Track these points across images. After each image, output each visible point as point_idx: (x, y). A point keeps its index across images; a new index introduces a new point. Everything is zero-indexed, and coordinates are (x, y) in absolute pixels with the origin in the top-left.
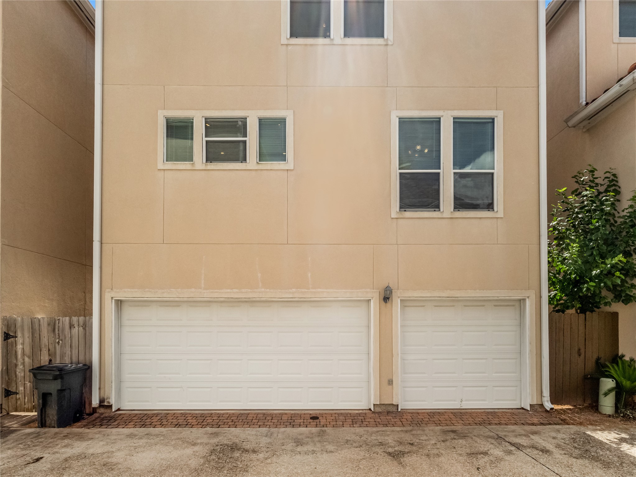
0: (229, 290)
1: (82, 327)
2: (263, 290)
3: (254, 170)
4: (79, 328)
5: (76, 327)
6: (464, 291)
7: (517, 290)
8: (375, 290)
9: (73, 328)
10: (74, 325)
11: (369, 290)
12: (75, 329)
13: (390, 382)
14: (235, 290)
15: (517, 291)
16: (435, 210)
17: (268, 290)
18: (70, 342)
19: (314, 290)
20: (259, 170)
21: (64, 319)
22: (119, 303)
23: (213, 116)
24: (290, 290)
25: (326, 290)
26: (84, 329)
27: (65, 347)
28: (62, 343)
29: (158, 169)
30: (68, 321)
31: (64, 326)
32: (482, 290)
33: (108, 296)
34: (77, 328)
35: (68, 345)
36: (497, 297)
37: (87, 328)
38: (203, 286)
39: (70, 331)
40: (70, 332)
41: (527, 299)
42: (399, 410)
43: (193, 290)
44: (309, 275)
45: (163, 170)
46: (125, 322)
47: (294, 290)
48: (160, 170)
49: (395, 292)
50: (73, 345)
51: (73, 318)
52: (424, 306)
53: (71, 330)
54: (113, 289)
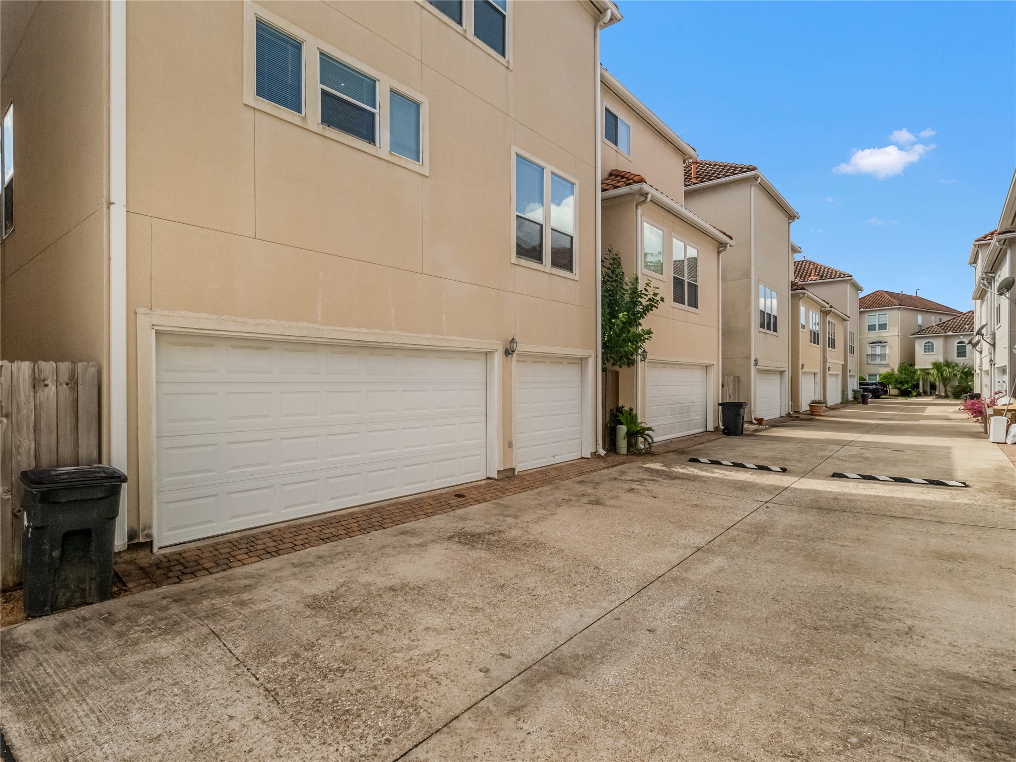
1: (67, 384)
2: (397, 332)
3: (385, 160)
4: (60, 388)
5: (50, 385)
8: (499, 342)
9: (40, 389)
10: (44, 380)
11: (494, 341)
12: (46, 389)
16: (538, 262)
17: (402, 333)
18: (33, 419)
19: (448, 337)
20: (391, 162)
21: (15, 365)
23: (332, 56)
25: (459, 339)
26: (72, 389)
27: (18, 431)
28: (8, 423)
29: (245, 104)
30: (27, 372)
31: (14, 382)
33: (144, 322)
34: (54, 387)
35: (28, 426)
37: (80, 387)
38: (320, 319)
39: (32, 394)
40: (34, 397)
41: (590, 358)
42: (516, 474)
43: (305, 324)
44: (444, 317)
45: (252, 107)
48: (248, 106)
50: (43, 425)
51: (42, 364)
53: (35, 392)
54: (153, 309)
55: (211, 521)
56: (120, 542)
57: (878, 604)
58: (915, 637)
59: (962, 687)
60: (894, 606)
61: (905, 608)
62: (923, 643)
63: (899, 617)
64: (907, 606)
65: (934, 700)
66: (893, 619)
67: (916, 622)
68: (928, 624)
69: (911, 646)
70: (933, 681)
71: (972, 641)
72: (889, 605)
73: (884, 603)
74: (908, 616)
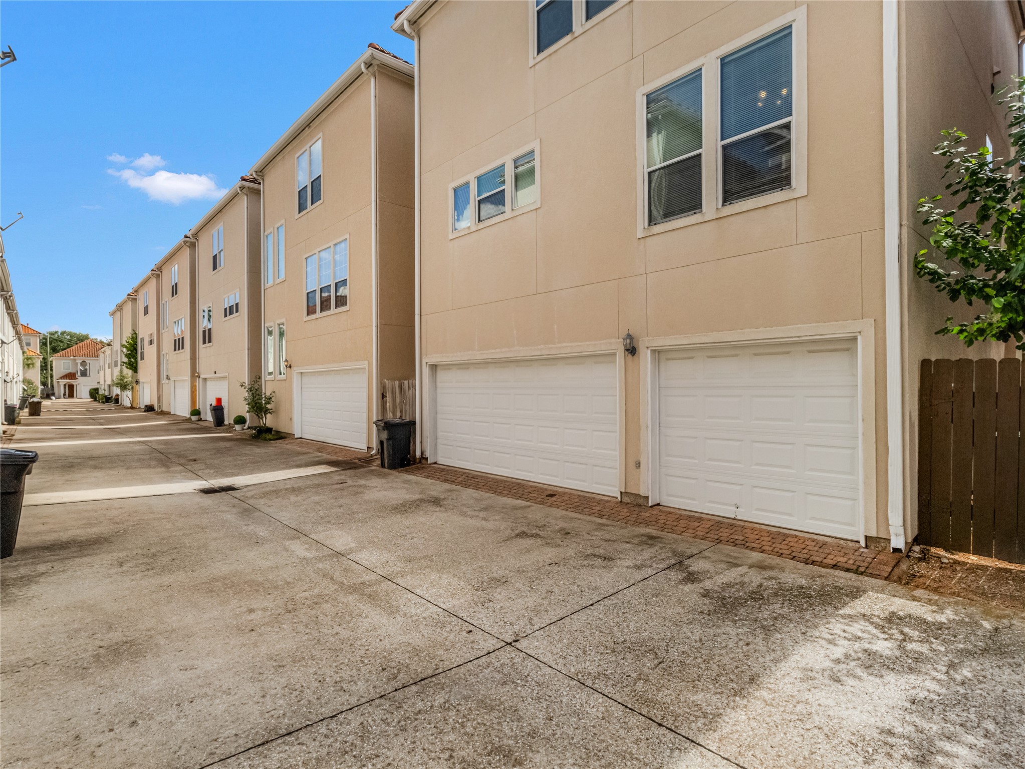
0: (493, 351)
2: (518, 348)
3: (509, 218)
6: (739, 331)
7: (837, 321)
8: (617, 340)
11: (611, 341)
13: (638, 465)
14: (498, 350)
15: (835, 323)
16: (695, 213)
18: (409, 401)
19: (559, 345)
21: (405, 382)
22: (434, 368)
24: (539, 347)
32: (769, 327)
33: (425, 361)
36: (798, 337)
38: (477, 348)
41: (859, 338)
44: (556, 327)
45: (452, 239)
46: (439, 385)
47: (542, 346)
49: (643, 340)
50: (410, 404)
51: (410, 381)
52: (692, 358)
54: (429, 354)
55: (451, 458)
56: (418, 454)
57: (154, 571)
58: (116, 562)
59: (83, 553)
60: (142, 574)
61: (133, 575)
62: (110, 562)
63: (134, 569)
64: (132, 577)
65: (95, 547)
66: (136, 566)
67: (120, 570)
68: (111, 571)
69: (116, 558)
70: (98, 551)
71: (79, 573)
72: (146, 573)
73: (151, 572)
74: (127, 571)
